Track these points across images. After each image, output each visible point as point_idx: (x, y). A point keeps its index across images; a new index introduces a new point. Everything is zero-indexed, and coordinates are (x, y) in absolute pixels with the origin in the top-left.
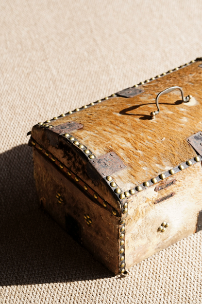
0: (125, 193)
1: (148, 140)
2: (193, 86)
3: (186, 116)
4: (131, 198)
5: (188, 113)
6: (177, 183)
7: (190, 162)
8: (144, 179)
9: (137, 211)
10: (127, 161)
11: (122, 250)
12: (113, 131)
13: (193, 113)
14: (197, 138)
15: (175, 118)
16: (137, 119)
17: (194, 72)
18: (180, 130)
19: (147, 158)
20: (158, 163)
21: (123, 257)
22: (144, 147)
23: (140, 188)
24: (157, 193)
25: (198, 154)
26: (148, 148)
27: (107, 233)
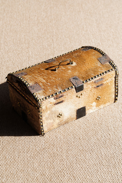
0: (40, 100)
1: (53, 79)
2: (76, 58)
3: (70, 70)
4: (43, 101)
5: (71, 69)
6: (64, 96)
7: (70, 88)
8: (49, 94)
9: (47, 107)
10: (43, 87)
11: (42, 124)
12: (39, 76)
13: (74, 68)
14: (74, 79)
15: (66, 71)
16: (50, 71)
17: (78, 52)
18: (67, 75)
19: (51, 86)
20: (56, 88)
21: (42, 127)
22: (51, 82)
23: (47, 98)
24: (55, 100)
25: (74, 85)
26: (52, 82)
27: (35, 117)
